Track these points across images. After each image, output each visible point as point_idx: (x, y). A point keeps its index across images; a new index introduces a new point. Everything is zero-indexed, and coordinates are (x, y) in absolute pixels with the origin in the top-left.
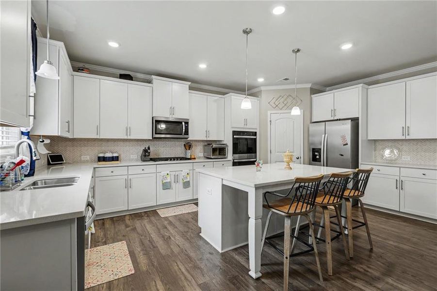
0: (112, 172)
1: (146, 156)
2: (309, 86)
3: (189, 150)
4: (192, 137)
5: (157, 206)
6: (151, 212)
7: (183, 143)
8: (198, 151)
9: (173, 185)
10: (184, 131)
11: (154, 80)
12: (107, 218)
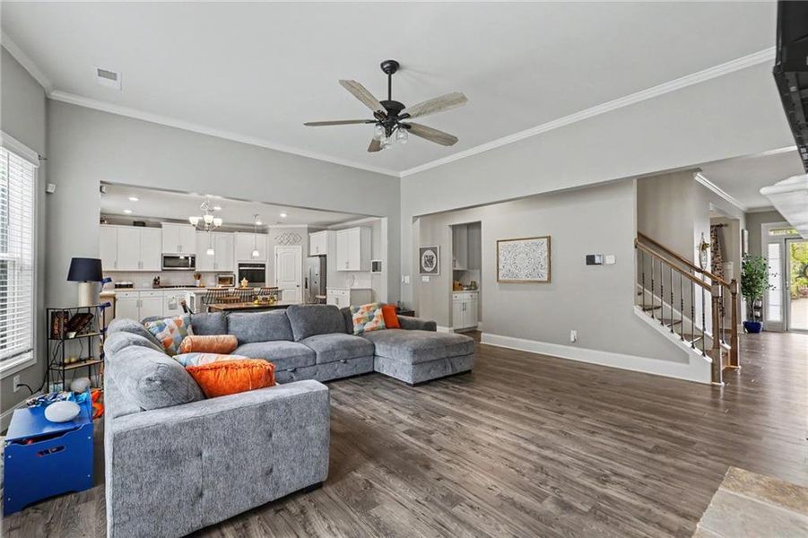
0: (126, 294)
1: (157, 284)
2: (306, 226)
3: (198, 279)
4: (198, 268)
7: (192, 274)
8: (209, 281)
9: (178, 306)
10: (190, 264)
11: (163, 225)
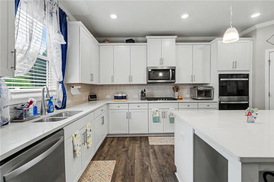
0: (119, 107)
3: (177, 92)
4: (178, 81)
5: (149, 134)
6: (145, 138)
7: (171, 86)
8: (186, 93)
9: (162, 119)
10: (171, 76)
11: (148, 39)
12: (116, 137)
